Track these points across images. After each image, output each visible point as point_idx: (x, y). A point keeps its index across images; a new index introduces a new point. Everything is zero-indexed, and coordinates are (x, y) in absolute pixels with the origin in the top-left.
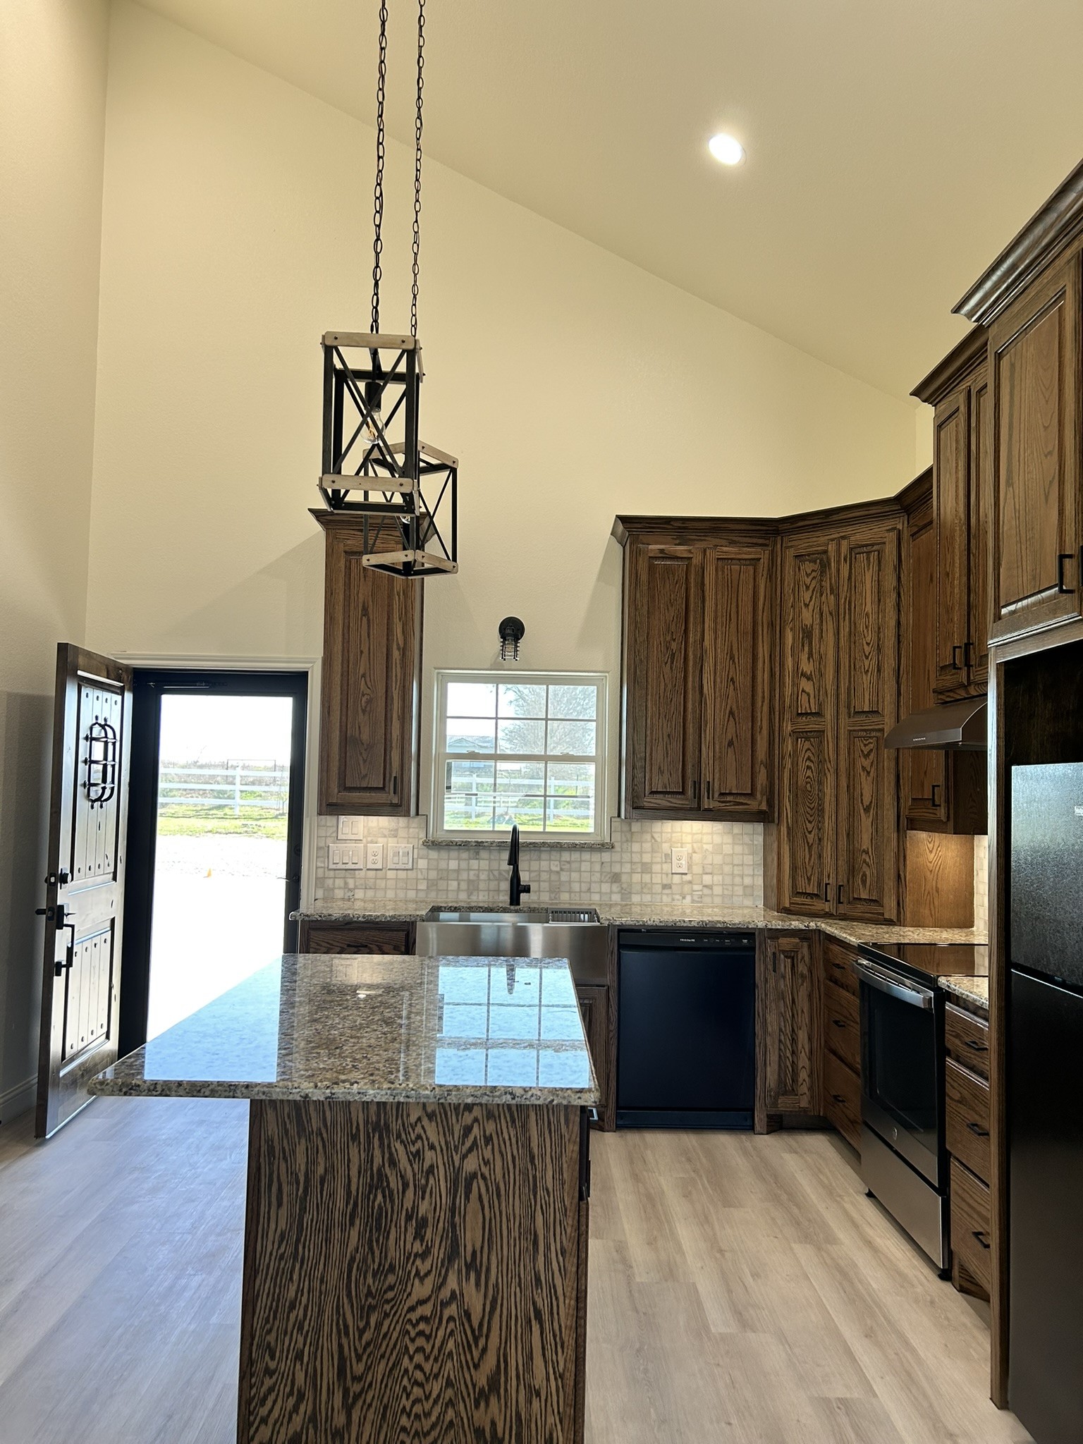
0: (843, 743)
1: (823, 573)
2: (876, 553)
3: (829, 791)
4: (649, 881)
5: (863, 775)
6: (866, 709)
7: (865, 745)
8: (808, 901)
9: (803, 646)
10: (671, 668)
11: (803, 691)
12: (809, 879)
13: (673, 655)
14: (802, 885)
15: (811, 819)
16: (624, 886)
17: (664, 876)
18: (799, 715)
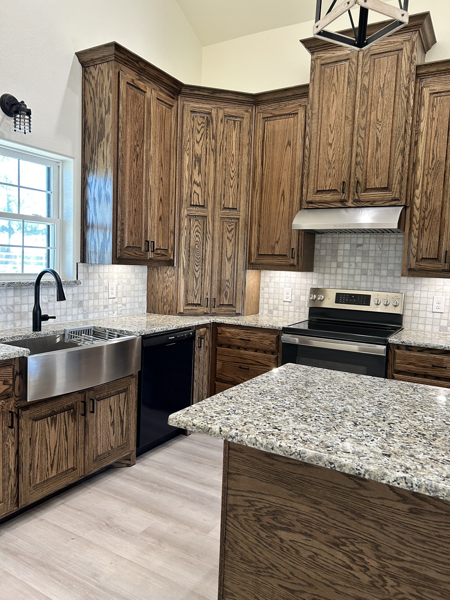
0: (217, 224)
1: (208, 125)
2: (239, 122)
3: (209, 249)
4: (97, 304)
5: (228, 241)
6: (230, 207)
7: (229, 226)
8: (194, 308)
9: (195, 165)
10: (137, 164)
11: (195, 192)
12: (196, 297)
13: (138, 155)
14: (191, 300)
15: (198, 264)
16: (85, 309)
17: (105, 300)
18: (191, 205)
